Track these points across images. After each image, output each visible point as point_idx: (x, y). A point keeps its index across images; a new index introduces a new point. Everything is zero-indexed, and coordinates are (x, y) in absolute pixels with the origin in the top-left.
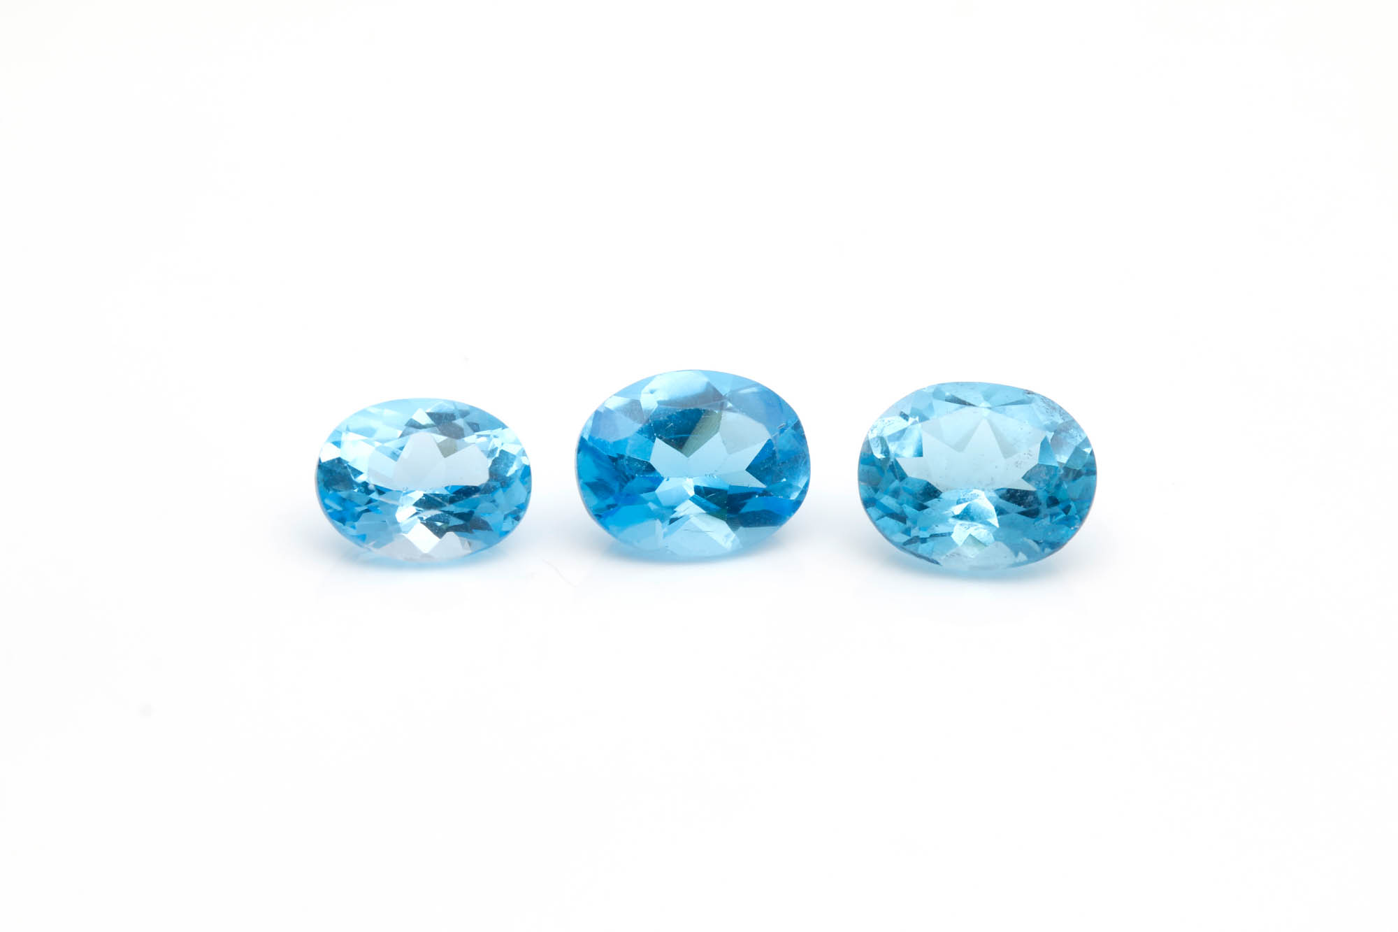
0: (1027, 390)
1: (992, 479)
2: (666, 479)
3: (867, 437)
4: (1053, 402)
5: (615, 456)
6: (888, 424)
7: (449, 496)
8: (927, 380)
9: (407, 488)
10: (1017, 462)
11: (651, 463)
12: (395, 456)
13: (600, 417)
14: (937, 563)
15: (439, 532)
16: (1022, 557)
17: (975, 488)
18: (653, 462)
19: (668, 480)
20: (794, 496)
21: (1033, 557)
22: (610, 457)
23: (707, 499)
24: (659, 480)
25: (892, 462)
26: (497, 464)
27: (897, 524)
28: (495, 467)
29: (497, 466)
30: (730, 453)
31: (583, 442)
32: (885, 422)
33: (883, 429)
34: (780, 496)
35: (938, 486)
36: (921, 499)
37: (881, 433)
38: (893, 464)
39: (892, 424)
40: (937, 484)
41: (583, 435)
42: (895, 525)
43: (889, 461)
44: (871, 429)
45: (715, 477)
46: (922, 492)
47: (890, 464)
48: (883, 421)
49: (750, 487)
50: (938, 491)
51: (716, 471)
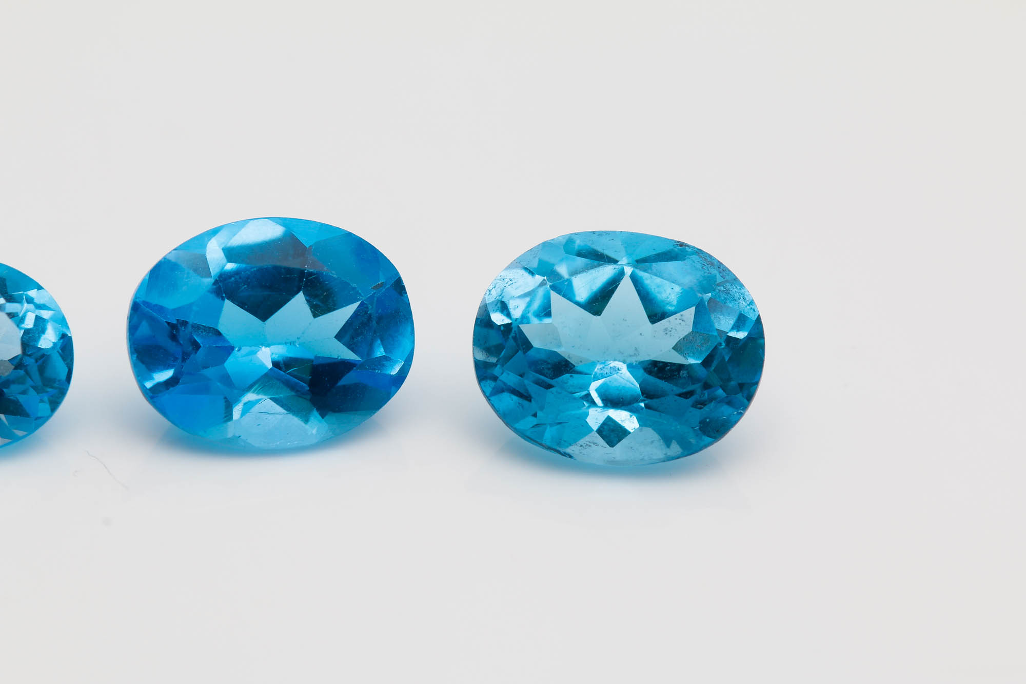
0: (679, 242)
1: (636, 349)
2: (236, 349)
3: (484, 299)
4: (710, 256)
5: (175, 322)
6: (510, 283)
8: (557, 231)
10: (666, 329)
11: (219, 330)
14: (570, 457)
16: (675, 448)
17: (615, 360)
18: (221, 328)
19: (239, 350)
20: (395, 371)
21: (689, 449)
22: (168, 323)
23: (288, 374)
24: (230, 349)
25: (515, 331)
26: (29, 334)
27: (519, 403)
28: (27, 338)
29: (30, 337)
30: (315, 315)
31: (136, 308)
32: (506, 280)
33: (503, 290)
34: (377, 371)
35: (569, 358)
36: (548, 375)
37: (501, 294)
38: (516, 334)
39: (515, 282)
40: (569, 356)
41: (136, 298)
42: (518, 405)
43: (512, 329)
44: (490, 291)
45: (298, 346)
46: (549, 366)
47: (513, 331)
48: (504, 279)
49: (339, 358)
50: (570, 365)
51: (298, 338)
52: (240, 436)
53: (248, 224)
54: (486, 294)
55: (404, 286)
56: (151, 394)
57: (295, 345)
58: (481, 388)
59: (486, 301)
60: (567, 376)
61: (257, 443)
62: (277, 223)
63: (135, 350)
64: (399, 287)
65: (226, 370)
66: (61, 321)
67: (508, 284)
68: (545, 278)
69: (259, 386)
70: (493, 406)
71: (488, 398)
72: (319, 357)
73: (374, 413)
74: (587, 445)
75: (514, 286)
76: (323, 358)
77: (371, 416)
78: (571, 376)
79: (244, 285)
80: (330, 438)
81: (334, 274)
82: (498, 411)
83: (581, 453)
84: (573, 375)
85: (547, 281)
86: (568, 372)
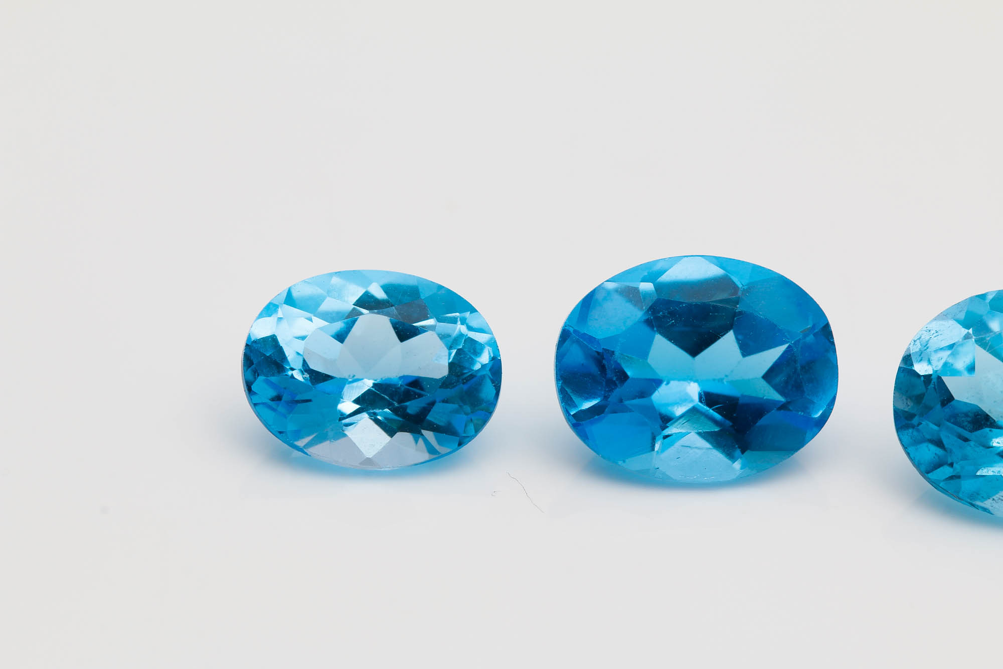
2: (665, 383)
3: (908, 349)
6: (936, 334)
7: (403, 389)
9: (354, 376)
11: (649, 362)
12: (341, 337)
13: (588, 303)
15: (391, 433)
19: (668, 383)
20: (817, 415)
22: (596, 352)
23: (713, 410)
24: (657, 383)
25: (934, 382)
26: (460, 355)
27: (936, 454)
28: (459, 358)
29: (460, 358)
30: (744, 355)
31: (565, 336)
32: (932, 332)
33: (929, 340)
34: (800, 413)
35: (990, 412)
36: (967, 428)
37: (927, 345)
38: (934, 385)
39: (941, 334)
40: (990, 410)
41: (566, 326)
42: (934, 455)
43: (931, 380)
44: (915, 341)
45: (725, 383)
46: (969, 419)
47: (932, 381)
48: (929, 331)
49: (765, 398)
50: (991, 419)
51: (726, 376)
52: (658, 468)
53: (682, 260)
54: (910, 344)
55: (831, 331)
56: (574, 421)
57: (723, 383)
58: (898, 435)
59: (910, 350)
60: (987, 430)
61: (676, 476)
62: (711, 262)
63: (561, 376)
64: (826, 332)
65: (652, 402)
66: (493, 344)
67: (934, 335)
68: (971, 331)
69: (684, 420)
70: (908, 454)
71: (905, 448)
72: (746, 396)
73: (792, 454)
74: (1000, 499)
75: (940, 338)
76: (750, 397)
77: (789, 457)
78: (990, 431)
79: (672, 320)
80: (748, 476)
81: (761, 315)
82: (913, 460)
83: (992, 506)
84: (993, 429)
85: (972, 335)
86: (987, 426)
